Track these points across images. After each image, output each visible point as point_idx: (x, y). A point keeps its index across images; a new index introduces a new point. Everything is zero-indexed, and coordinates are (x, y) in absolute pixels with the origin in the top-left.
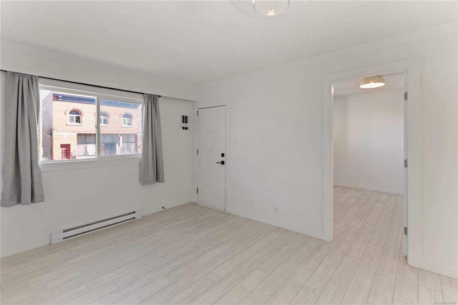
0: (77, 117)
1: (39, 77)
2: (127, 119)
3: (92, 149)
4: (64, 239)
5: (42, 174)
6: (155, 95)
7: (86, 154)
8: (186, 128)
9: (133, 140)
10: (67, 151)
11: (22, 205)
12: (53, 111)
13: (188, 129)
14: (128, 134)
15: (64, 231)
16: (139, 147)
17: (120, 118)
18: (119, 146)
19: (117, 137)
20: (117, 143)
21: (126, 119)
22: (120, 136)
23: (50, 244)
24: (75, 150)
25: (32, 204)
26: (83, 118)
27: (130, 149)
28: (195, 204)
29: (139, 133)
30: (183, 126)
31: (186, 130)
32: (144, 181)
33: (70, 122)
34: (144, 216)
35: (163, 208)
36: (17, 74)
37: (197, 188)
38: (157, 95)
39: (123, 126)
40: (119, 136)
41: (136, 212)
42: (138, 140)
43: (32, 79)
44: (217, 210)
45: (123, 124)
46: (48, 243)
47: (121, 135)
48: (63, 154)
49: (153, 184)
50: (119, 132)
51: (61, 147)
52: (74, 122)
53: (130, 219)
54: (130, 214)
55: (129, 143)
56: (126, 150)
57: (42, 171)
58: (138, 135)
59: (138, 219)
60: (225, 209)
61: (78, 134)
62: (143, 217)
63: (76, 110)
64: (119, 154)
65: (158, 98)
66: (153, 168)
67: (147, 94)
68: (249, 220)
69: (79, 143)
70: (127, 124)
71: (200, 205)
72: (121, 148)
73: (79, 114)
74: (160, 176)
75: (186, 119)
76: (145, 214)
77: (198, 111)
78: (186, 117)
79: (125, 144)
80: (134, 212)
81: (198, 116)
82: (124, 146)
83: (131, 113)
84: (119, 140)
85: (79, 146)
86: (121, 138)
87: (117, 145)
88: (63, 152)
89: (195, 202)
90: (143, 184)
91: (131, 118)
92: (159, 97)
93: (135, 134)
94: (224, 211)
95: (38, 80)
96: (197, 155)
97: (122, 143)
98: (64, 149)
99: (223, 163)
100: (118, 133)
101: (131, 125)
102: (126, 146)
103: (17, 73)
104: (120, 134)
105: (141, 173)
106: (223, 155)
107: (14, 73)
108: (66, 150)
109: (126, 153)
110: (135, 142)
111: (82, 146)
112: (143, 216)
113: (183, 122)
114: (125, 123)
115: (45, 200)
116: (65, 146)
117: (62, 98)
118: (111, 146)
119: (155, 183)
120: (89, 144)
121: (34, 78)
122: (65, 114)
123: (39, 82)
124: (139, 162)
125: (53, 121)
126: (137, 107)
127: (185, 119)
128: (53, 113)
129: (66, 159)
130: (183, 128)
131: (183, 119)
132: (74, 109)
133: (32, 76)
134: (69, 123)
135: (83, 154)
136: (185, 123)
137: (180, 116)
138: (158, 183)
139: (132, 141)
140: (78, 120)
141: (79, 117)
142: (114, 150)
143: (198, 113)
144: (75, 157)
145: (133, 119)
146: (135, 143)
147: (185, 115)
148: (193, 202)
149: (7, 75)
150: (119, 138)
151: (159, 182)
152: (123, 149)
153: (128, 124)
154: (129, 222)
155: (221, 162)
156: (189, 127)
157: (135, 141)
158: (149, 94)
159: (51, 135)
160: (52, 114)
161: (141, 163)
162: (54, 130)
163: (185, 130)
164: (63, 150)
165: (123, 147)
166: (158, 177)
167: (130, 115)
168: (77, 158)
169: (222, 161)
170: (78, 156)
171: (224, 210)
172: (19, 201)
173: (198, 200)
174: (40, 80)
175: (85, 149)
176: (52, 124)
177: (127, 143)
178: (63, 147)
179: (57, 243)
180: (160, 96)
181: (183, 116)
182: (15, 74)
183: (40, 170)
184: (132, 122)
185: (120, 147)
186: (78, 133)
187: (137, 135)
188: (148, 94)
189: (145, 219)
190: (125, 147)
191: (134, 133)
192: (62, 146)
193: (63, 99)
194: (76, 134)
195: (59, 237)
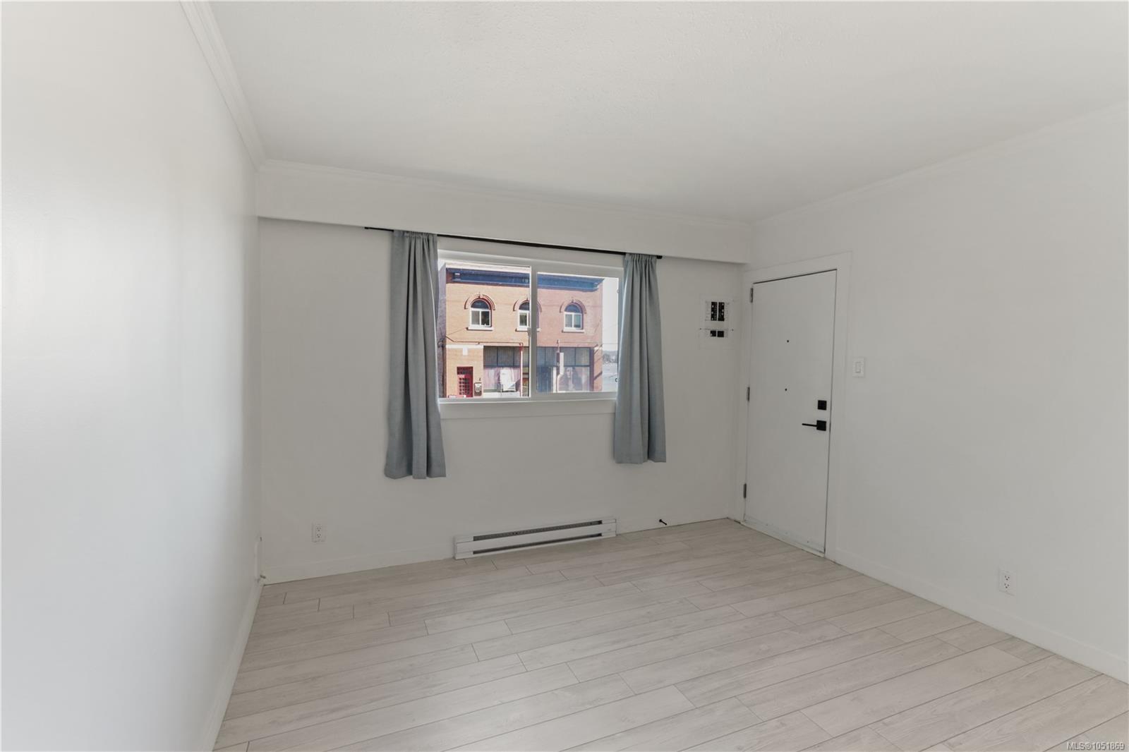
0: (483, 313)
1: (439, 235)
2: (573, 314)
3: (508, 377)
4: (475, 553)
5: (443, 424)
6: (649, 255)
7: (498, 388)
8: (721, 334)
9: (585, 360)
10: (467, 381)
11: (414, 478)
12: (447, 303)
13: (725, 335)
14: (575, 348)
15: (474, 537)
16: (596, 377)
17: (560, 312)
18: (558, 373)
19: (554, 351)
20: (554, 366)
21: (571, 315)
22: (561, 352)
23: (454, 558)
24: (480, 380)
25: (428, 478)
26: (495, 315)
27: (580, 380)
28: (738, 524)
29: (597, 345)
30: (713, 328)
31: (721, 338)
32: (620, 455)
33: (473, 323)
34: (620, 535)
35: (661, 521)
36: (408, 235)
37: (745, 486)
38: (652, 256)
39: (566, 329)
40: (558, 351)
41: (603, 522)
42: (595, 361)
43: (428, 241)
44: (799, 549)
45: (566, 326)
46: (449, 555)
47: (562, 349)
48: (460, 386)
49: (641, 463)
50: (558, 343)
51: (458, 373)
52: (479, 324)
53: (592, 536)
54: (591, 524)
55: (576, 368)
56: (570, 383)
57: (442, 417)
58: (596, 349)
59: (605, 539)
60: (823, 551)
61: (484, 347)
62: (617, 535)
63: (483, 299)
64: (559, 392)
65: (655, 262)
66: (642, 427)
67: (631, 254)
68: (902, 594)
69: (487, 366)
70: (573, 325)
71: (751, 529)
72: (561, 378)
73: (488, 308)
74: (658, 447)
75: (720, 311)
76: (622, 531)
77: (752, 290)
78: (722, 306)
79: (569, 369)
80: (600, 522)
81: (752, 301)
82: (568, 373)
83: (583, 302)
84: (558, 361)
85: (487, 371)
86: (562, 355)
87: (555, 372)
88: (460, 383)
89: (738, 519)
90: (620, 462)
91: (582, 312)
92: (658, 260)
93: (590, 348)
94: (822, 555)
95: (436, 242)
96: (747, 401)
97: (565, 366)
98: (463, 376)
99: (821, 426)
100: (556, 346)
101: (582, 329)
102: (572, 373)
103: (408, 232)
104: (560, 348)
105: (614, 435)
106: (822, 405)
107: (404, 232)
108: (465, 379)
109: (572, 389)
110: (588, 364)
111: (492, 372)
112: (617, 533)
113: (713, 317)
114: (569, 325)
115: (447, 475)
116: (466, 371)
117: (460, 277)
118: (543, 374)
119: (644, 461)
120: (503, 367)
121: (431, 238)
122: (465, 308)
123: (439, 245)
124: (610, 410)
125: (447, 321)
126: (595, 288)
127: (718, 311)
128: (447, 307)
129: (465, 396)
130: (713, 333)
131: (713, 310)
132: (479, 298)
133: (428, 234)
134: (472, 327)
135: (493, 388)
136: (717, 322)
137: (706, 302)
138: (650, 463)
139: (583, 363)
140: (486, 319)
141: (488, 312)
142: (547, 382)
143: (752, 295)
144: (480, 394)
145: (586, 313)
146: (589, 368)
147: (718, 301)
148: (733, 518)
149: (393, 237)
150: (558, 355)
151: (653, 460)
152: (565, 381)
153: (576, 326)
154: (589, 542)
155: (815, 424)
156: (727, 330)
157: (590, 363)
158: (637, 254)
159: (443, 349)
160: (445, 308)
161: (615, 413)
162: (447, 340)
163: (716, 338)
164: (460, 379)
165: (565, 375)
166: (652, 451)
167: (580, 307)
168: (485, 395)
169: (818, 421)
170: (486, 391)
171: (820, 552)
172: (409, 471)
173: (745, 514)
174: (441, 241)
175: (497, 378)
176: (444, 327)
177: (573, 367)
178: (462, 373)
179: (464, 559)
180: (660, 257)
181: (714, 304)
182: (406, 234)
183: (439, 415)
184: (584, 321)
185: (559, 376)
186: (486, 344)
187: (594, 351)
188: (634, 254)
189: (621, 540)
190: (569, 377)
191: (587, 345)
192: (460, 370)
193: (462, 279)
194: (481, 347)
195: (467, 548)
